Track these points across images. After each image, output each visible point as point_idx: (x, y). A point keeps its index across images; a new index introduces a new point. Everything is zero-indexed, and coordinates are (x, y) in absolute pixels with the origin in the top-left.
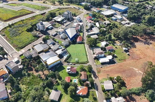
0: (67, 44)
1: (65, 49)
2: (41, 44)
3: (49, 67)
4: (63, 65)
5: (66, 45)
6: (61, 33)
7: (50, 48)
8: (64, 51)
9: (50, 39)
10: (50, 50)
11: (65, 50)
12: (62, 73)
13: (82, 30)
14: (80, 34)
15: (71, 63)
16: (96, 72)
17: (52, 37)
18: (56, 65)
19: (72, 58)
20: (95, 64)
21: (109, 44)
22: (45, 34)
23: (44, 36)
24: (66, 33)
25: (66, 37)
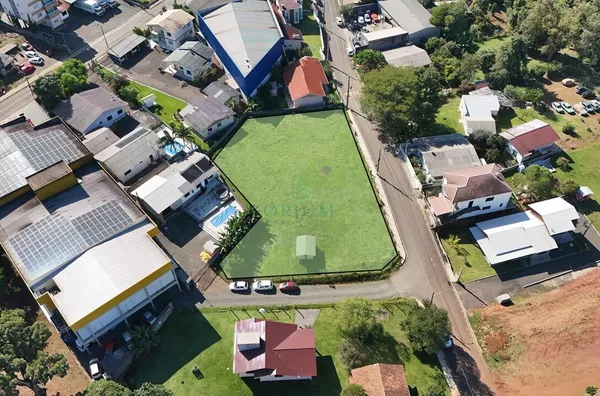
0: (218, 123)
1: (205, 165)
2: (21, 134)
3: (84, 337)
4: (202, 300)
5: (215, 127)
6: (173, 38)
7: (88, 164)
8: (201, 179)
9: (93, 86)
10: (88, 181)
11: (207, 174)
12: (199, 383)
13: (315, 17)
14: (304, 45)
15: (266, 283)
16: (475, 349)
17: (111, 69)
18: (147, 308)
19: (267, 237)
20: (453, 278)
21: (517, 110)
22: (56, 54)
23: (53, 66)
24: (210, 38)
25: (208, 66)
